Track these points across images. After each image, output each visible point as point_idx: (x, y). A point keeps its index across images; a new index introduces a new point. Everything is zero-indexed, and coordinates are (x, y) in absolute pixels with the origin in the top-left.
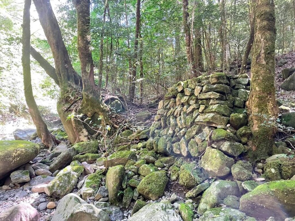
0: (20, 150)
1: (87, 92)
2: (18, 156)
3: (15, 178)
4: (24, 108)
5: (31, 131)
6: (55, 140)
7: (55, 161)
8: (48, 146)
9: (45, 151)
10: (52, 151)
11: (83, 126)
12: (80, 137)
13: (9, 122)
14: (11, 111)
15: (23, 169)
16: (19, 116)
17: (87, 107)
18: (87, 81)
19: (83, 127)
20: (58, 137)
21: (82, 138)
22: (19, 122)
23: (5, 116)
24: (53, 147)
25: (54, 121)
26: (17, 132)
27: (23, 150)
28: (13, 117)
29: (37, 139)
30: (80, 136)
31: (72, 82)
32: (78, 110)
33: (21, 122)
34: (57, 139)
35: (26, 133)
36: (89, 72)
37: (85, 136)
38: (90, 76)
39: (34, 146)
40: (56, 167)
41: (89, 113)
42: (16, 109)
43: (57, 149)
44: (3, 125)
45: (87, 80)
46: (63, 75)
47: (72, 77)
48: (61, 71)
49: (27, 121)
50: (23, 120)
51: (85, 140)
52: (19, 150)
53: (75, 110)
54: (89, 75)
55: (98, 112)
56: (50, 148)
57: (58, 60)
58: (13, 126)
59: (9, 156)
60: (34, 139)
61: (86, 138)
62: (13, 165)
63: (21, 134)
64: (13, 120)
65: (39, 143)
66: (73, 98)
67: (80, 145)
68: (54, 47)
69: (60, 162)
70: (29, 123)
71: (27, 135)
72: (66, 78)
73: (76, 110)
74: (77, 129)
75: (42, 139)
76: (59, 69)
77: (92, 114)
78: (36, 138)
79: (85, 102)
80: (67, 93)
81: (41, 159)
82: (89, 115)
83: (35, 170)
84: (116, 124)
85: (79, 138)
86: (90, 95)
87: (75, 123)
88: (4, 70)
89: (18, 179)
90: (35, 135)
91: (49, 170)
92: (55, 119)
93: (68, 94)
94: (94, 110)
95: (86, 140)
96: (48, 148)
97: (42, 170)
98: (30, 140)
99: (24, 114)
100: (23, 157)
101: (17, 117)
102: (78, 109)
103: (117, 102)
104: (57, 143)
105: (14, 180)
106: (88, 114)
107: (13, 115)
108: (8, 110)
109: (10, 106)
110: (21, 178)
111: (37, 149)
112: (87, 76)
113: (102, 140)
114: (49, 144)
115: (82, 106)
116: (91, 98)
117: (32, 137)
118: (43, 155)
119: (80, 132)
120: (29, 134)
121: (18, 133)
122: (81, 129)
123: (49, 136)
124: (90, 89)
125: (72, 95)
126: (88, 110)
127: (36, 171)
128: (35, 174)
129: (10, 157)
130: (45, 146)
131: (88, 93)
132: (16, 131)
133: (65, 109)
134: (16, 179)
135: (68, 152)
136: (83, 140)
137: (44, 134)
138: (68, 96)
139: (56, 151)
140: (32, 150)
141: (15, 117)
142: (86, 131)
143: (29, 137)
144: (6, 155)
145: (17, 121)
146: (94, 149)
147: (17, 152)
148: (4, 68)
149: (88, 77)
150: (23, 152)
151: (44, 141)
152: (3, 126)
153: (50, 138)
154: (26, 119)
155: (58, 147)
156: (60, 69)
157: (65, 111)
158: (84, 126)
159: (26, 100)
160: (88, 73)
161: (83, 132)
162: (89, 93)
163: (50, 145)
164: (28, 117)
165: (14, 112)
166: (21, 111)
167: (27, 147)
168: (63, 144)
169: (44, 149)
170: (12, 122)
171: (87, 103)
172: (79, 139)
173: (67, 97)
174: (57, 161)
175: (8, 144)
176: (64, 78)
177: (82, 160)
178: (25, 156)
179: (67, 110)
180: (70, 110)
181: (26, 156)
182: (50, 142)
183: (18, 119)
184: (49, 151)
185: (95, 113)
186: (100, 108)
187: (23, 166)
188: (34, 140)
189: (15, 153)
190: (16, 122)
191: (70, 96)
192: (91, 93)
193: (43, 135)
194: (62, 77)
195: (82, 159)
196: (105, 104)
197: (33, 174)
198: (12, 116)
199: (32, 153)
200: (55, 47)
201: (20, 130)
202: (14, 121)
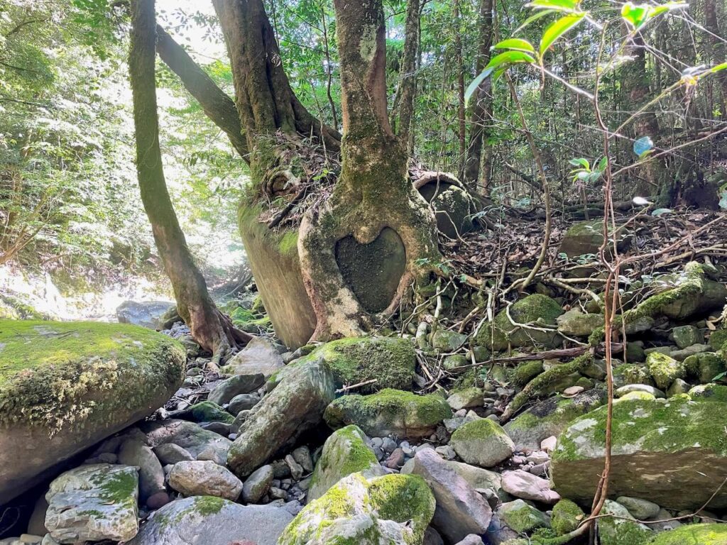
0: (96, 366)
1: (360, 145)
2: (82, 398)
3: (65, 516)
4: (146, 254)
5: (162, 307)
6: (231, 329)
7: (254, 421)
8: (209, 348)
9: (200, 366)
10: (225, 367)
11: (340, 277)
12: (331, 319)
13: (111, 285)
14: (115, 259)
15: (113, 457)
16: (134, 274)
17: (355, 206)
18: (361, 98)
19: (341, 280)
20: (238, 321)
21: (339, 323)
22: (134, 287)
23: (101, 271)
24: (224, 354)
25: (215, 286)
26: (126, 309)
27: (113, 364)
28: (121, 275)
29: (176, 327)
30: (329, 313)
31: (288, 131)
32: (321, 217)
33: (139, 288)
34: (236, 327)
35: (148, 312)
36: (371, 58)
37: (350, 317)
38: (373, 76)
39: (165, 349)
40: (259, 450)
41: (364, 228)
42: (127, 257)
43: (240, 361)
44: (95, 293)
45: (363, 92)
46: (261, 110)
47: (287, 117)
48: (252, 97)
49: (152, 285)
50: (143, 282)
51: (349, 330)
52: (89, 368)
53: (312, 216)
54: (369, 72)
55: (398, 224)
56: (217, 356)
57: (243, 59)
58: (120, 295)
59: (36, 398)
60: (169, 326)
61: (353, 324)
62: (58, 441)
63: (137, 313)
64: (120, 281)
65: (182, 339)
66: (295, 181)
67: (342, 351)
68: (233, 11)
69: (274, 427)
70: (158, 290)
71: (150, 318)
72: (270, 119)
73: (316, 215)
74: (317, 288)
75: (192, 324)
76: (246, 90)
77: (374, 234)
78: (173, 324)
79: (350, 188)
80: (273, 167)
81: (191, 398)
82: (365, 236)
83: (164, 464)
84: (468, 274)
85: (325, 322)
86: (371, 156)
87: (314, 267)
88: (95, 152)
89: (78, 523)
90: (171, 316)
91: (228, 467)
92: (218, 283)
93: (279, 170)
94: (381, 216)
95: (354, 333)
96: (208, 354)
97: (199, 466)
98: (158, 331)
99: (146, 266)
100: (106, 401)
101: (129, 275)
102: (321, 212)
103: (456, 195)
104: (240, 341)
105: (59, 527)
106: (358, 230)
107: (119, 268)
108: (108, 256)
109: (111, 245)
110: (93, 522)
111: (174, 361)
112: (361, 76)
113: (419, 334)
114: (212, 341)
115: (335, 202)
116: (373, 168)
117: (163, 321)
118: (196, 380)
119: (328, 300)
120: (155, 315)
121: (128, 313)
122: (334, 291)
123: (214, 315)
124: (369, 129)
125: (293, 171)
126: (360, 219)
127: (169, 467)
128: (166, 483)
129: (41, 402)
130: (201, 348)
131: (362, 149)
132: (124, 305)
133: (272, 219)
134: (70, 524)
135: (308, 383)
136: (343, 331)
137: (197, 308)
138: (278, 177)
139: (237, 366)
140: (155, 368)
141: (125, 274)
142: (353, 298)
143: (156, 322)
144: (21, 392)
145: (130, 284)
146: (401, 370)
147: (84, 377)
148: (97, 148)
149: (366, 79)
150: (109, 378)
151: (197, 332)
152: (97, 296)
153: (217, 322)
154: (150, 279)
155: (243, 352)
156: (251, 90)
157: (271, 227)
158: (344, 278)
159: (142, 198)
160: (366, 64)
161: (339, 302)
162: (365, 147)
163: (215, 344)
164: (154, 275)
165: (124, 264)
166: (138, 261)
167: (131, 354)
168: (260, 345)
169: (196, 357)
170: (117, 286)
171: (355, 188)
172: (327, 328)
173: (274, 180)
174: (262, 423)
175: (47, 336)
176: (263, 119)
177: (371, 423)
178: (121, 395)
179: (276, 223)
180: (289, 223)
181: (125, 396)
182: (215, 336)
183: (131, 279)
184: (213, 365)
185: (386, 228)
186: (404, 209)
187: (111, 445)
188: (167, 330)
189: (68, 382)
190: (128, 288)
191: (287, 173)
192: (374, 147)
193: (194, 311)
194: (258, 116)
195: (374, 417)
196: (421, 197)
197: (154, 488)
198: (119, 272)
199: (152, 383)
200: (236, 12)
201: (135, 305)
202: (123, 283)
